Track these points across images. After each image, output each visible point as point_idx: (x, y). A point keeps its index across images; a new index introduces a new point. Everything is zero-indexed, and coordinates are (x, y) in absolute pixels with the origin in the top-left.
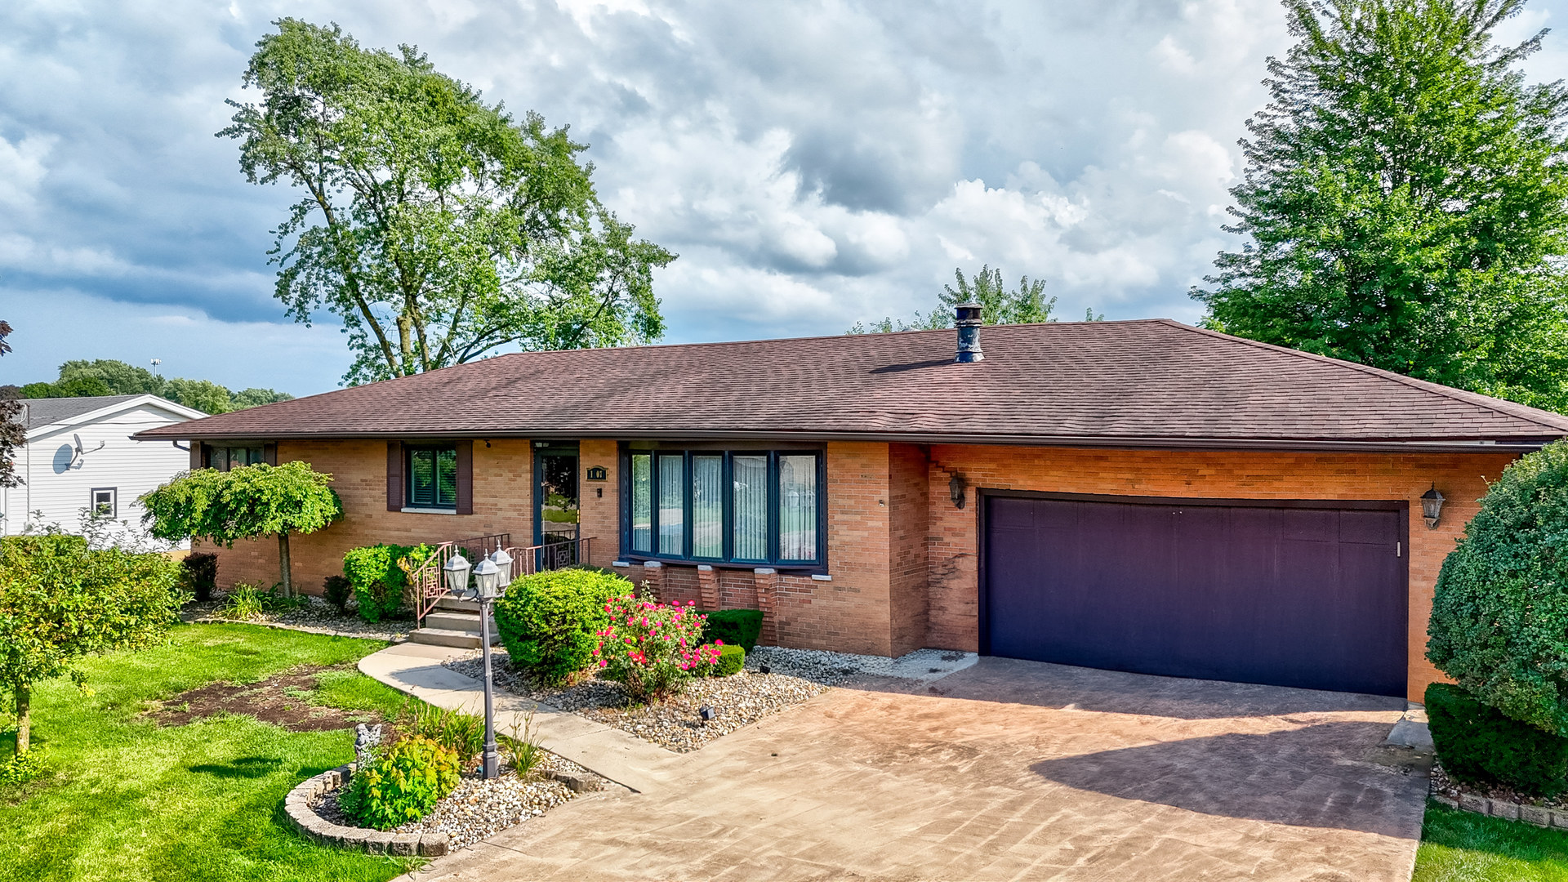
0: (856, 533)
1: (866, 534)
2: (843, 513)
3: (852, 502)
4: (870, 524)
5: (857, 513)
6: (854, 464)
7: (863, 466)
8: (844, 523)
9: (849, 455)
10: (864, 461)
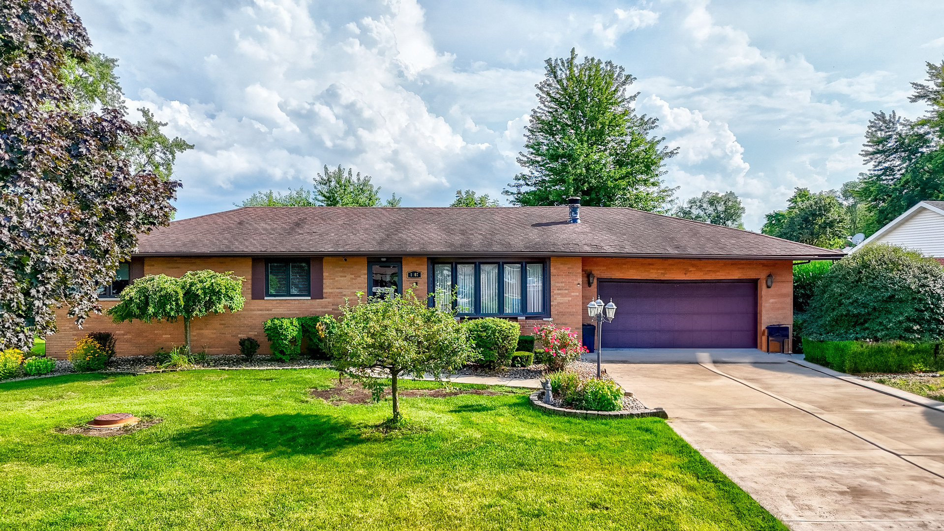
0: (565, 298)
1: (570, 299)
2: (558, 290)
3: (563, 285)
4: (572, 294)
5: (566, 290)
6: (564, 268)
7: (568, 268)
8: (558, 294)
9: (562, 264)
10: (570, 266)
